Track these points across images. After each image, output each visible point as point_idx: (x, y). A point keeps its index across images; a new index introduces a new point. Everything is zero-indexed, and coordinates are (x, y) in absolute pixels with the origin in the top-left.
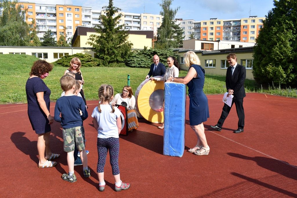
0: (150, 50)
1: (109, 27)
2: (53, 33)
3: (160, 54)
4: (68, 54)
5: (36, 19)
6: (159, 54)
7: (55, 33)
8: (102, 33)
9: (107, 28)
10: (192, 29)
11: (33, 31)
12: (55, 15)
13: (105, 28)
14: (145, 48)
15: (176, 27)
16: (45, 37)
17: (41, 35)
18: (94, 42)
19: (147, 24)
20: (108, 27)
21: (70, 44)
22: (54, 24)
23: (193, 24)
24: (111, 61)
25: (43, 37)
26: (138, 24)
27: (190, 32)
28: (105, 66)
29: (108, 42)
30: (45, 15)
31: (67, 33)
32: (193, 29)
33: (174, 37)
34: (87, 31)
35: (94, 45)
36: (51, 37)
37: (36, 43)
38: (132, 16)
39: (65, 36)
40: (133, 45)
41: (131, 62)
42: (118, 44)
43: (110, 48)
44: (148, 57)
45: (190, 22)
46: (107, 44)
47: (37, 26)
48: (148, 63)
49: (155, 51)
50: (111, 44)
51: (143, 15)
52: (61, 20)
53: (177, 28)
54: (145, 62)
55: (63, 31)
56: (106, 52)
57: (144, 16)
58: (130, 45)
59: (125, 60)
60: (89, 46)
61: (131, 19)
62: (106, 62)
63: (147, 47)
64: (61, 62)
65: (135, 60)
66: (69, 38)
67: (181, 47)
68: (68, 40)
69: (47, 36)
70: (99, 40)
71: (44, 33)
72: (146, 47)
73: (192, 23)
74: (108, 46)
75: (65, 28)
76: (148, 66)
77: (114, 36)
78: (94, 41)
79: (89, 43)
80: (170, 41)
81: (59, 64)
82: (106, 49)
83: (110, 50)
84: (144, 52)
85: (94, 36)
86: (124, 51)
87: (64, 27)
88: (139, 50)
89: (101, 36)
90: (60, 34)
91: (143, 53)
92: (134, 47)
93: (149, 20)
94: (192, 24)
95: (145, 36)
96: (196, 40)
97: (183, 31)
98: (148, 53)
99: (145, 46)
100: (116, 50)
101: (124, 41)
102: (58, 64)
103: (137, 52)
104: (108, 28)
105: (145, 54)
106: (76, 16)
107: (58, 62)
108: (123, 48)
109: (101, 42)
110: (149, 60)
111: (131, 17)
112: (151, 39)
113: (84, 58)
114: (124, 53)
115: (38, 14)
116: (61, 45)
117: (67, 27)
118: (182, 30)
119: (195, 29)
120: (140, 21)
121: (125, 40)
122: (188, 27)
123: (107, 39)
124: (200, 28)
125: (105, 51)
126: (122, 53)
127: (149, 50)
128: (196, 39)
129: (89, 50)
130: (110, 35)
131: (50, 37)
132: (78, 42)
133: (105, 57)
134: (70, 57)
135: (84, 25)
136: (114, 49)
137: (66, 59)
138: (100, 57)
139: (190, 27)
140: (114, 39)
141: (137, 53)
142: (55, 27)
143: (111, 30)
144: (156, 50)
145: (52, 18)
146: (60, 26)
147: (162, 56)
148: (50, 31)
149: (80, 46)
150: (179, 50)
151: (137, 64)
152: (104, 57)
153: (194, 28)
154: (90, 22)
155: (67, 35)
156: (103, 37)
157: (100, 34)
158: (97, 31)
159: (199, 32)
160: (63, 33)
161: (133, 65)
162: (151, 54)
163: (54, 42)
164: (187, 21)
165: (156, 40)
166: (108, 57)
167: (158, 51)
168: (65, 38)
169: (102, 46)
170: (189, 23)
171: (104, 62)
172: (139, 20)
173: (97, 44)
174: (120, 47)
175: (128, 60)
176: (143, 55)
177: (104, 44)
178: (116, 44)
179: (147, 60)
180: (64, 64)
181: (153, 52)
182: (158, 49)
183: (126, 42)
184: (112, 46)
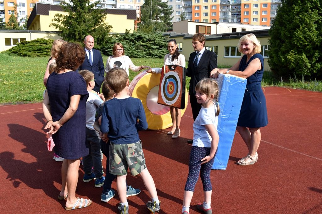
0: (133, 34)
1: (80, 4)
2: (0, 12)
3: (146, 40)
4: (25, 40)
6: (145, 39)
7: (3, 11)
8: (71, 11)
10: (182, 8)
13: (75, 5)
14: (127, 32)
15: (164, 5)
18: (60, 24)
19: (124, 1)
23: (183, 2)
27: (179, 12)
29: (79, 24)
31: (19, 12)
32: (183, 8)
33: (161, 18)
34: (50, 10)
35: (60, 28)
39: (16, 16)
40: (112, 28)
41: (110, 50)
42: (93, 27)
44: (132, 43)
46: (78, 26)
48: (131, 51)
49: (140, 35)
50: (83, 27)
53: (164, 7)
54: (127, 49)
55: (13, 9)
56: (77, 37)
58: (108, 28)
59: (101, 46)
60: (53, 29)
63: (129, 31)
64: (17, 49)
66: (21, 18)
67: (171, 30)
68: (21, 21)
70: (68, 21)
72: (128, 30)
74: (80, 29)
75: (16, 6)
76: (132, 55)
77: (87, 16)
78: (60, 22)
79: (54, 25)
80: (156, 23)
81: (14, 52)
82: (77, 33)
85: (61, 16)
86: (101, 36)
87: (14, 4)
88: (119, 35)
89: (69, 15)
90: (10, 13)
91: (125, 38)
92: (114, 30)
95: (125, 16)
96: (189, 22)
97: (172, 11)
98: (132, 38)
99: (126, 30)
101: (100, 23)
102: (12, 53)
103: (117, 37)
104: (79, 5)
105: (128, 39)
107: (13, 51)
108: (99, 32)
109: (70, 24)
110: (133, 47)
112: (133, 20)
113: (48, 45)
114: (101, 38)
116: (11, 27)
117: (18, 3)
118: (171, 9)
121: (102, 21)
122: (177, 5)
123: (78, 20)
124: (192, 7)
125: (75, 36)
126: (98, 38)
127: (133, 35)
128: (189, 20)
129: (53, 35)
130: (82, 14)
132: (36, 24)
134: (29, 44)
137: (24, 46)
139: (179, 6)
140: (87, 20)
141: (117, 38)
142: (2, 3)
143: (82, 8)
146: (9, 2)
147: (149, 42)
149: (39, 29)
150: (170, 34)
153: (184, 7)
155: (19, 15)
156: (73, 17)
157: (68, 13)
158: (64, 9)
159: (190, 11)
160: (13, 11)
162: (135, 40)
165: (139, 21)
167: (144, 36)
168: (16, 18)
169: (71, 29)
170: (177, 1)
173: (64, 26)
174: (94, 30)
175: (106, 47)
176: (125, 40)
177: (74, 26)
178: (90, 27)
179: (130, 47)
180: (21, 53)
181: (137, 36)
182: (143, 33)
183: (102, 23)
184: (84, 28)
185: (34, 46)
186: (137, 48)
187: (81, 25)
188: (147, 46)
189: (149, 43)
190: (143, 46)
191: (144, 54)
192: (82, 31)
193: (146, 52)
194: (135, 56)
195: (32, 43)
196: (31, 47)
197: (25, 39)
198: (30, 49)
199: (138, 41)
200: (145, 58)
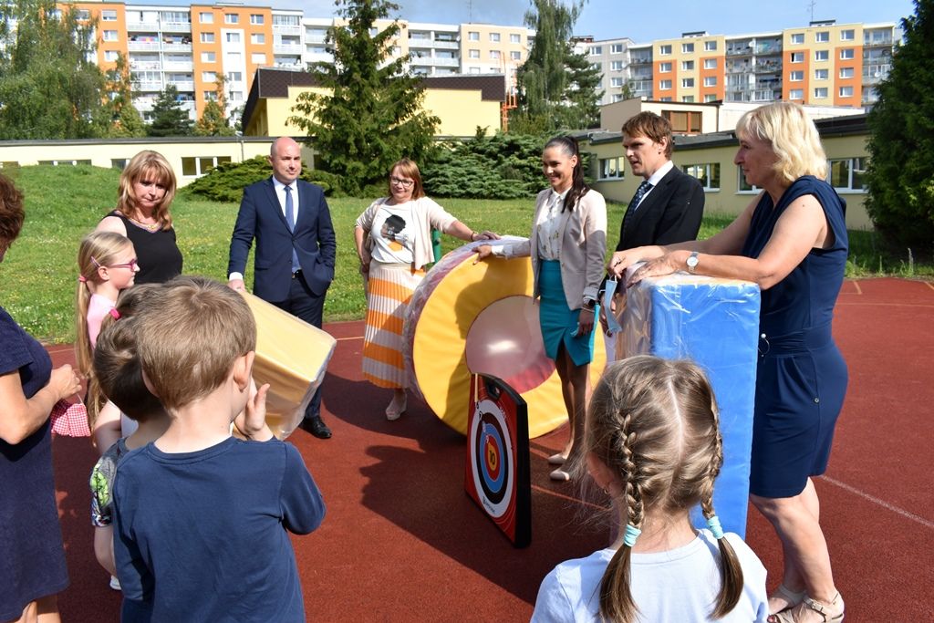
0: (495, 137)
1: (359, 66)
2: (185, 96)
3: (530, 152)
4: (230, 161)
5: (131, 53)
6: (525, 150)
7: (191, 95)
8: (336, 86)
9: (352, 70)
10: (626, 68)
11: (121, 92)
12: (187, 38)
13: (347, 69)
14: (481, 133)
15: (577, 62)
16: (157, 109)
17: (144, 105)
18: (310, 117)
19: (479, 57)
20: (355, 66)
21: (239, 129)
22: (185, 66)
23: (628, 54)
24: (369, 178)
25: (152, 109)
26: (453, 57)
27: (620, 80)
28: (352, 195)
29: (358, 116)
30: (156, 39)
31: (227, 95)
32: (629, 70)
33: (571, 95)
34: (290, 85)
35: (312, 128)
36: (176, 107)
37: (131, 128)
38: (433, 34)
39: (221, 104)
40: (440, 123)
41: (437, 179)
42: (391, 123)
43: (365, 136)
44: (492, 162)
45: (619, 48)
46: (355, 122)
47: (134, 76)
48: (490, 182)
49: (512, 141)
50: (367, 123)
51: (466, 28)
52: (206, 55)
53: (580, 67)
54: (480, 177)
55: (215, 88)
56: (353, 150)
57: (470, 33)
58: (430, 124)
60: (295, 131)
61: (429, 42)
62: (352, 181)
63: (485, 129)
64: (206, 184)
65: (449, 174)
66: (233, 109)
67: (597, 126)
68: (232, 115)
69: (164, 105)
70: (329, 109)
71: (156, 97)
72: (482, 128)
73: (623, 49)
74: (359, 129)
75: (222, 79)
76: (492, 193)
77: (377, 97)
78: (312, 113)
79: (296, 120)
80: (558, 109)
81: (199, 192)
82: (351, 140)
83: (364, 143)
84: (477, 147)
85: (313, 97)
86: (412, 145)
87: (217, 76)
88: (459, 141)
89: (333, 96)
90: (207, 98)
91: (474, 150)
92: (443, 130)
93: (486, 43)
94: (625, 52)
95: (478, 94)
96: (643, 101)
97: (599, 75)
99: (479, 127)
100: (386, 143)
101: (411, 111)
102: (193, 193)
103: (454, 146)
104: (358, 69)
105: (482, 152)
106: (254, 40)
107: (197, 187)
108: (408, 135)
109: (335, 117)
110: (494, 171)
111: (429, 37)
112: (498, 104)
114: (412, 150)
115: (134, 36)
116: (208, 131)
117: (226, 73)
118: (595, 72)
119: (635, 67)
120: (457, 48)
121: (414, 107)
122: (613, 63)
123: (355, 107)
124: (652, 66)
125: (348, 146)
126: (405, 151)
127: (495, 139)
128: (644, 98)
130: (365, 91)
131: (172, 108)
132: (260, 121)
133: (351, 164)
134: (234, 171)
135: (281, 66)
136: (378, 138)
137: (223, 176)
138: (332, 165)
140: (377, 105)
141: (454, 150)
142: (189, 75)
143: (366, 76)
144: (517, 137)
145: (178, 46)
146: (204, 72)
147: (536, 157)
148: (174, 87)
149: (266, 132)
150: (591, 135)
151: (456, 186)
152: (345, 167)
153: (632, 66)
154: (299, 57)
155: (228, 101)
156: (342, 99)
157: (329, 89)
158: (321, 79)
159: (648, 77)
160: (214, 93)
161: (442, 189)
162: (499, 152)
163: (186, 123)
164: (608, 43)
165: (512, 104)
166: (360, 165)
167: (525, 142)
168: (221, 109)
169: (338, 129)
170: (613, 51)
171: (346, 184)
172: (453, 46)
173: (320, 123)
174: (396, 131)
175: (425, 173)
176: (474, 154)
177: (345, 121)
178: (384, 122)
179: (488, 173)
180: (215, 194)
181: (506, 143)
182: (522, 135)
183: (416, 113)
184: (370, 127)
185: (246, 174)
186: (505, 176)
187: (363, 117)
188: (532, 169)
189: (537, 161)
190: (521, 167)
191: (523, 189)
192: (366, 132)
193: (529, 184)
194: (499, 194)
195: (244, 167)
196: (240, 177)
197: (228, 158)
198: (237, 181)
199: (507, 156)
200: (524, 200)
